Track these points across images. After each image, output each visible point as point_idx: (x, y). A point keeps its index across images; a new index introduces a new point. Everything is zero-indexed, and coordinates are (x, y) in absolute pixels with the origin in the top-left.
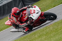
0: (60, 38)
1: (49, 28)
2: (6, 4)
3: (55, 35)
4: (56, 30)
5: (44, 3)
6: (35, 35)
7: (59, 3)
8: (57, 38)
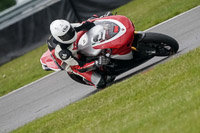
0: (173, 105)
1: (143, 79)
2: (29, 17)
3: (158, 99)
4: (163, 84)
5: (129, 15)
6: (106, 99)
7: (170, 14)
8: (165, 106)
